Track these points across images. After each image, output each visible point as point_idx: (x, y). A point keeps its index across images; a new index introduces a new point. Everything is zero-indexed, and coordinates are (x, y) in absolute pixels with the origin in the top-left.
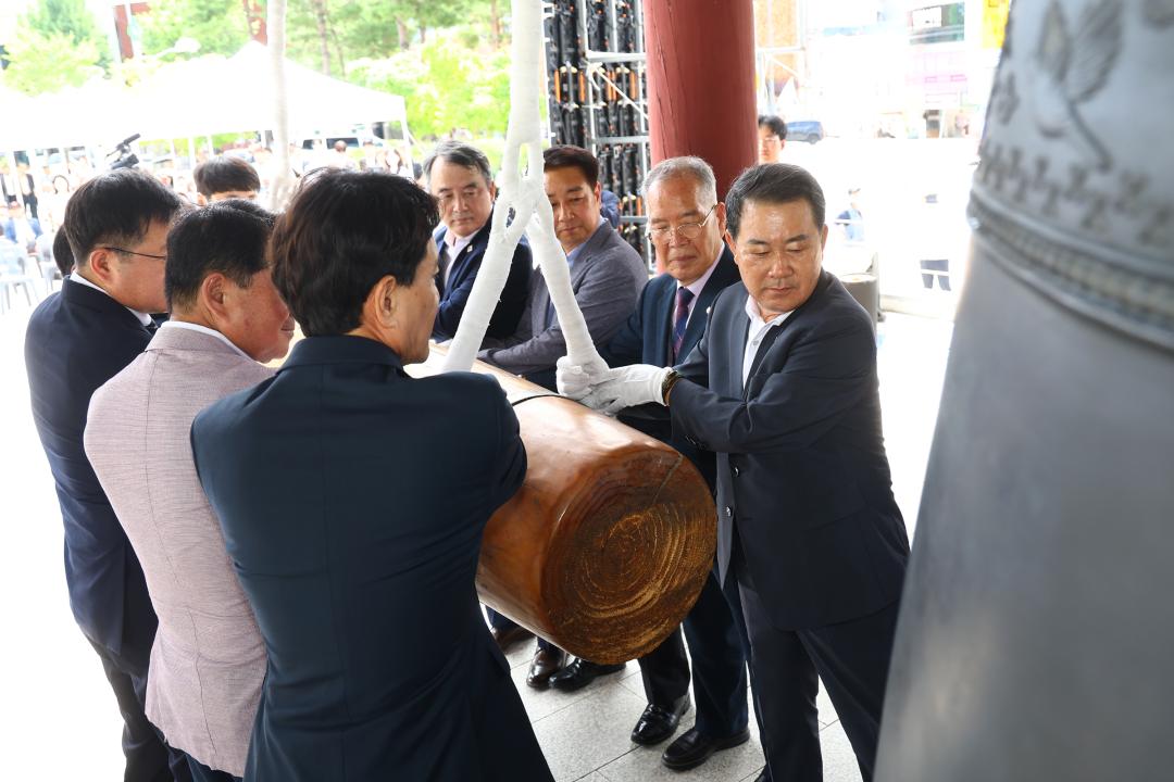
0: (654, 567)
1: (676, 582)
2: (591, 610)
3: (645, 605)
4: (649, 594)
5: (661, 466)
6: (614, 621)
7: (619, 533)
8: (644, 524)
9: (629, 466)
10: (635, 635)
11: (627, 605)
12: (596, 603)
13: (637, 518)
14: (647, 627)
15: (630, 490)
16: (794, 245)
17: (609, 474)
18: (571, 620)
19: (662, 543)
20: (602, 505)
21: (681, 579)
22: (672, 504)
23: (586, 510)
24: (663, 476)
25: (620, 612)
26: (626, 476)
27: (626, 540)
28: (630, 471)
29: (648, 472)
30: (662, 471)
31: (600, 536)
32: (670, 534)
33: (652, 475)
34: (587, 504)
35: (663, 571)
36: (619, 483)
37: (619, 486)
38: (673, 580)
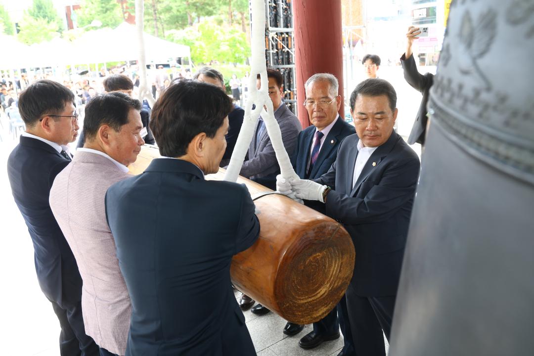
0: (326, 278)
1: (336, 284)
2: (297, 299)
3: (321, 296)
4: (323, 291)
5: (331, 230)
6: (307, 304)
7: (311, 261)
8: (322, 258)
9: (316, 231)
10: (316, 310)
11: (313, 296)
12: (299, 296)
13: (319, 255)
14: (322, 306)
15: (316, 242)
16: (379, 116)
17: (307, 234)
18: (287, 305)
19: (330, 266)
20: (303, 249)
21: (338, 283)
22: (335, 248)
23: (295, 252)
24: (331, 234)
25: (310, 300)
26: (314, 235)
27: (313, 265)
28: (316, 232)
29: (324, 233)
30: (331, 232)
31: (302, 264)
32: (334, 261)
33: (326, 234)
34: (296, 249)
35: (330, 280)
36: (311, 238)
37: (311, 240)
38: (334, 284)
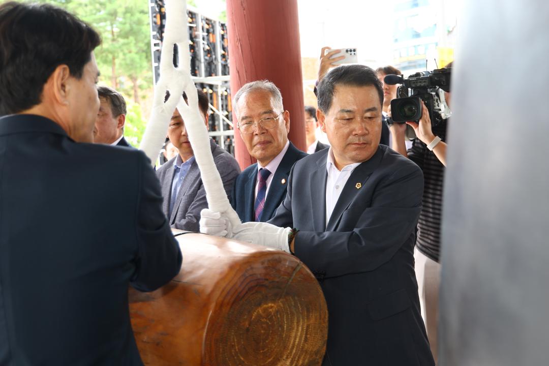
0: (285, 348)
1: (301, 362)
5: (288, 267)
7: (259, 316)
8: (277, 312)
9: (266, 265)
13: (272, 307)
15: (266, 283)
17: (252, 268)
19: (290, 329)
20: (247, 292)
21: (304, 360)
22: (296, 298)
24: (290, 275)
26: (264, 271)
27: (264, 323)
28: (266, 268)
29: (279, 271)
30: (290, 270)
31: (245, 317)
32: (295, 321)
33: (282, 273)
34: (236, 290)
35: (291, 352)
36: (259, 277)
37: (259, 279)
38: (298, 361)
